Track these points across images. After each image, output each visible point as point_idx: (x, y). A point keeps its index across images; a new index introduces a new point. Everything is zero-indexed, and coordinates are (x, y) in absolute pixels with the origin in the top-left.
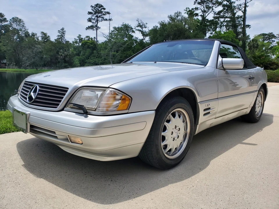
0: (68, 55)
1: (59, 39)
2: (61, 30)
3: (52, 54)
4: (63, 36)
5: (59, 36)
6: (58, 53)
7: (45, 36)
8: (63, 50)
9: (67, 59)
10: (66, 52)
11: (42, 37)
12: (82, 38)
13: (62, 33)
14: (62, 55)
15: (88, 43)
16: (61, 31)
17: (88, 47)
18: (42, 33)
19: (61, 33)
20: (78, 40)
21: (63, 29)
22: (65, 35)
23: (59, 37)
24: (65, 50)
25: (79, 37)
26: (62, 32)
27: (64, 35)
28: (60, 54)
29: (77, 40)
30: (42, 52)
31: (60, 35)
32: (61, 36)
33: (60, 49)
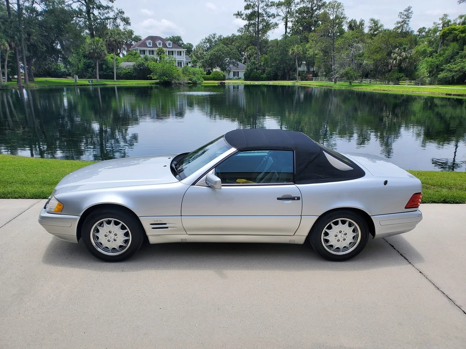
0: (406, 57)
1: (398, 28)
2: (405, 11)
3: (378, 56)
4: (405, 23)
5: (398, 23)
6: (389, 54)
7: (375, 26)
8: (399, 49)
9: (404, 65)
10: (405, 51)
11: (370, 27)
12: (450, 21)
13: (405, 17)
14: (395, 59)
15: (456, 30)
16: (405, 13)
17: (455, 39)
18: (372, 20)
19: (403, 16)
20: (441, 25)
21: (408, 10)
22: (411, 20)
23: (399, 25)
24: (405, 49)
25: (442, 19)
26: (405, 15)
27: (408, 21)
28: (393, 56)
29: (439, 24)
30: (363, 54)
31: (401, 20)
32: (403, 22)
33: (396, 47)
